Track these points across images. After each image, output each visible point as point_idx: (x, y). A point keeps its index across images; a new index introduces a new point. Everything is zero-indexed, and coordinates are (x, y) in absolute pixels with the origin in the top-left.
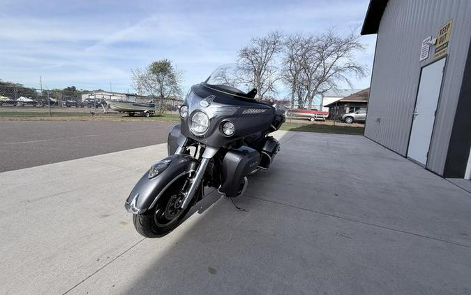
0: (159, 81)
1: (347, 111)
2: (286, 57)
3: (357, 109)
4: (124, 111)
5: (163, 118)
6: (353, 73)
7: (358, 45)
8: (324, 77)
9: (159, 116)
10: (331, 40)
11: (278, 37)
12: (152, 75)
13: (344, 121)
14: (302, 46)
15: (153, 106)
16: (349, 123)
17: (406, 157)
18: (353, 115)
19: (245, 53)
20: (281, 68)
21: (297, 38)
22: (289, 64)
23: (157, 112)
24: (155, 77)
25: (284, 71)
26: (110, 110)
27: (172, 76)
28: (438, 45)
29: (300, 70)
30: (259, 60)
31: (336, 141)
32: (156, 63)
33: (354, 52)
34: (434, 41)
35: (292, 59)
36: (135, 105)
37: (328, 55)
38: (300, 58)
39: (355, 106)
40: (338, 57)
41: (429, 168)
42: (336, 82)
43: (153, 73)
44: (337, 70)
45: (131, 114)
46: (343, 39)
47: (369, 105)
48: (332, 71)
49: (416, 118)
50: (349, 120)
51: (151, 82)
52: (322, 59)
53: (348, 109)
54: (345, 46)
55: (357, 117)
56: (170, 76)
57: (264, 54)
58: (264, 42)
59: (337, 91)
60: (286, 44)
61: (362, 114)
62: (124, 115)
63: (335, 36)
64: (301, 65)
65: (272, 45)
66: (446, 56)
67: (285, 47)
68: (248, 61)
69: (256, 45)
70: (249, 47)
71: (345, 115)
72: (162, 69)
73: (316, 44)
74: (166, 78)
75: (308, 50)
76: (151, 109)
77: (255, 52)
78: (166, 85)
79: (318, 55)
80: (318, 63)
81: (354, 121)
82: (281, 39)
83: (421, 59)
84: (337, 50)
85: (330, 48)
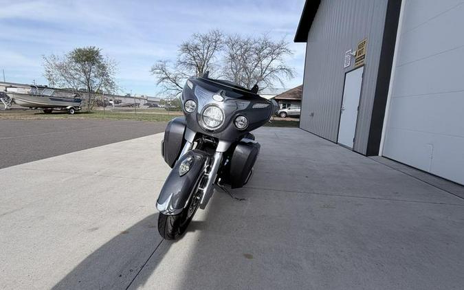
0: (85, 72)
1: (281, 108)
2: (228, 56)
3: (289, 105)
4: (37, 107)
5: (94, 115)
6: (285, 74)
7: (287, 50)
8: (261, 76)
9: (87, 113)
10: (266, 44)
11: (219, 36)
12: (74, 64)
13: (279, 116)
14: (242, 47)
15: (79, 101)
16: (283, 118)
17: (337, 143)
18: (286, 110)
19: (186, 48)
20: (223, 66)
21: (236, 38)
22: (230, 63)
23: (84, 109)
24: (78, 66)
25: (226, 68)
26: (14, 106)
27: (103, 67)
28: (357, 57)
29: (240, 69)
30: (201, 57)
31: (281, 133)
32: (80, 50)
33: (284, 56)
34: (354, 53)
35: (233, 58)
36: (52, 99)
37: (265, 57)
38: (239, 58)
39: (287, 103)
40: (272, 59)
41: (355, 150)
42: (272, 81)
43: (77, 62)
44: (272, 71)
45: (48, 110)
46: (276, 43)
47: (303, 102)
48: (267, 72)
49: (343, 112)
50: (283, 115)
51: (73, 72)
52: (259, 60)
53: (281, 106)
54: (277, 50)
55: (289, 112)
56: (99, 67)
57: (206, 51)
58: (205, 39)
59: (272, 89)
60: (227, 43)
61: (294, 109)
62: (36, 111)
63: (269, 40)
64: (241, 64)
65: (213, 42)
66: (364, 65)
67: (226, 46)
68: (189, 56)
69: (197, 41)
70: (191, 43)
71: (280, 111)
72: (88, 58)
73: (253, 46)
74: (94, 68)
75: (246, 51)
76: (76, 104)
77: (196, 48)
78: (95, 77)
79: (255, 56)
80: (256, 63)
81: (287, 116)
82: (222, 38)
83: (345, 66)
84: (271, 53)
85: (266, 51)
